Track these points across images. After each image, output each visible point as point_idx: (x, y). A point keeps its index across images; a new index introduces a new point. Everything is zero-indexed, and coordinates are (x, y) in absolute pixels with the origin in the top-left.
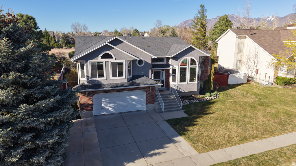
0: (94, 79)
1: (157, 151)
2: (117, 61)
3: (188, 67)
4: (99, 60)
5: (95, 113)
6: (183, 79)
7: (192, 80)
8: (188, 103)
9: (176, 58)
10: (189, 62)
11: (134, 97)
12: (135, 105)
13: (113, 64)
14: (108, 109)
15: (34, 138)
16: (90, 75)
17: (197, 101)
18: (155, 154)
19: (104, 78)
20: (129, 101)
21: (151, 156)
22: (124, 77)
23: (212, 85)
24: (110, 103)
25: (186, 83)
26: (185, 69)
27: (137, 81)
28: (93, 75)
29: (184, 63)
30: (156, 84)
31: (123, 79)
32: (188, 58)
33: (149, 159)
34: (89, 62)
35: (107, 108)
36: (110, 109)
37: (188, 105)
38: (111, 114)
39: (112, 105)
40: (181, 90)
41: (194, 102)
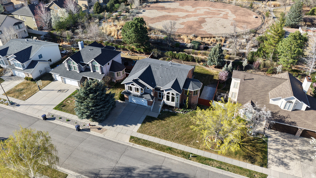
0: (129, 91)
1: (128, 125)
2: (136, 87)
3: (171, 96)
4: (130, 85)
5: (129, 101)
6: (168, 99)
8: (167, 111)
9: (166, 90)
10: (171, 94)
11: (143, 101)
12: (143, 103)
15: (96, 113)
16: (128, 89)
19: (132, 91)
20: (141, 101)
21: (127, 126)
22: (139, 93)
23: (187, 106)
25: (169, 102)
27: (144, 96)
29: (169, 93)
30: (150, 99)
31: (139, 94)
33: (124, 126)
34: (127, 85)
35: (133, 101)
38: (135, 103)
39: (135, 100)
41: (170, 111)
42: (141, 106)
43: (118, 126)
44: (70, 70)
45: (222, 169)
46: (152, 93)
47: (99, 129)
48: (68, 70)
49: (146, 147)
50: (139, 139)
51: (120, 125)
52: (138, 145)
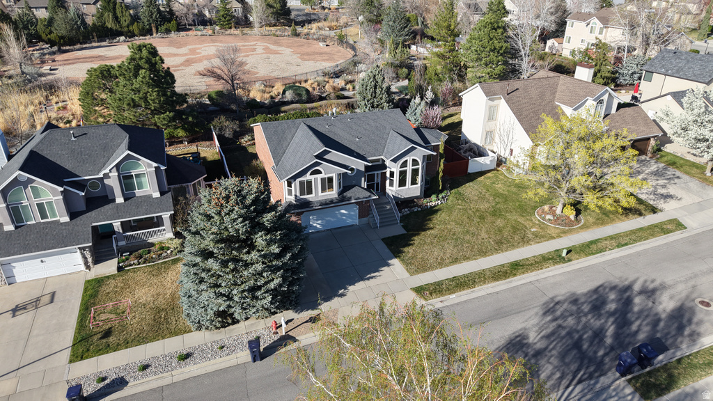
0: (302, 197)
1: (373, 275)
2: (327, 176)
3: (409, 168)
4: (308, 177)
6: (402, 183)
7: (414, 182)
8: (408, 212)
9: (395, 160)
10: (410, 163)
11: (343, 211)
12: (345, 220)
13: (323, 180)
14: (316, 227)
16: (298, 194)
17: (419, 209)
18: (372, 278)
19: (313, 195)
20: (339, 216)
21: (368, 279)
22: (334, 192)
23: (441, 184)
24: (317, 220)
25: (407, 187)
26: (405, 171)
27: (348, 194)
28: (302, 193)
29: (404, 165)
31: (333, 194)
32: (409, 158)
33: (367, 282)
34: (298, 181)
35: (315, 225)
36: (318, 226)
37: (407, 214)
38: (319, 232)
39: (319, 222)
40: (400, 196)
41: (416, 210)
42: (339, 230)
43: (351, 288)
44: (16, 228)
45: (626, 244)
46: (363, 179)
47: (313, 320)
48: (9, 227)
49: (474, 289)
50: (439, 284)
51: (353, 284)
52: (453, 296)
